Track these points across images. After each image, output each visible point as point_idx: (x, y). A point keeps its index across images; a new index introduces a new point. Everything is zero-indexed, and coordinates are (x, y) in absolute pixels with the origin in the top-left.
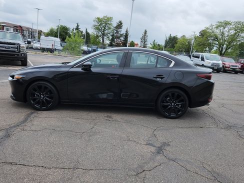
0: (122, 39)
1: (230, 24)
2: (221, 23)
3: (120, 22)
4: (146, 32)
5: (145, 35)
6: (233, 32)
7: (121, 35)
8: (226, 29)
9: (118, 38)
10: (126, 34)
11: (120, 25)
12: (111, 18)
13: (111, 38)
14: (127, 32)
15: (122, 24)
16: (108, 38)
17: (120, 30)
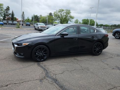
0: (10, 16)
1: (64, 11)
2: (60, 10)
3: (8, 7)
4: (23, 13)
5: (23, 14)
6: (65, 14)
7: (10, 14)
8: (62, 13)
9: (8, 15)
10: (12, 13)
11: (8, 9)
12: (2, 4)
13: (3, 15)
14: (13, 12)
15: (9, 8)
16: (2, 15)
17: (9, 11)
